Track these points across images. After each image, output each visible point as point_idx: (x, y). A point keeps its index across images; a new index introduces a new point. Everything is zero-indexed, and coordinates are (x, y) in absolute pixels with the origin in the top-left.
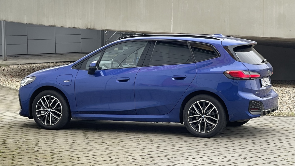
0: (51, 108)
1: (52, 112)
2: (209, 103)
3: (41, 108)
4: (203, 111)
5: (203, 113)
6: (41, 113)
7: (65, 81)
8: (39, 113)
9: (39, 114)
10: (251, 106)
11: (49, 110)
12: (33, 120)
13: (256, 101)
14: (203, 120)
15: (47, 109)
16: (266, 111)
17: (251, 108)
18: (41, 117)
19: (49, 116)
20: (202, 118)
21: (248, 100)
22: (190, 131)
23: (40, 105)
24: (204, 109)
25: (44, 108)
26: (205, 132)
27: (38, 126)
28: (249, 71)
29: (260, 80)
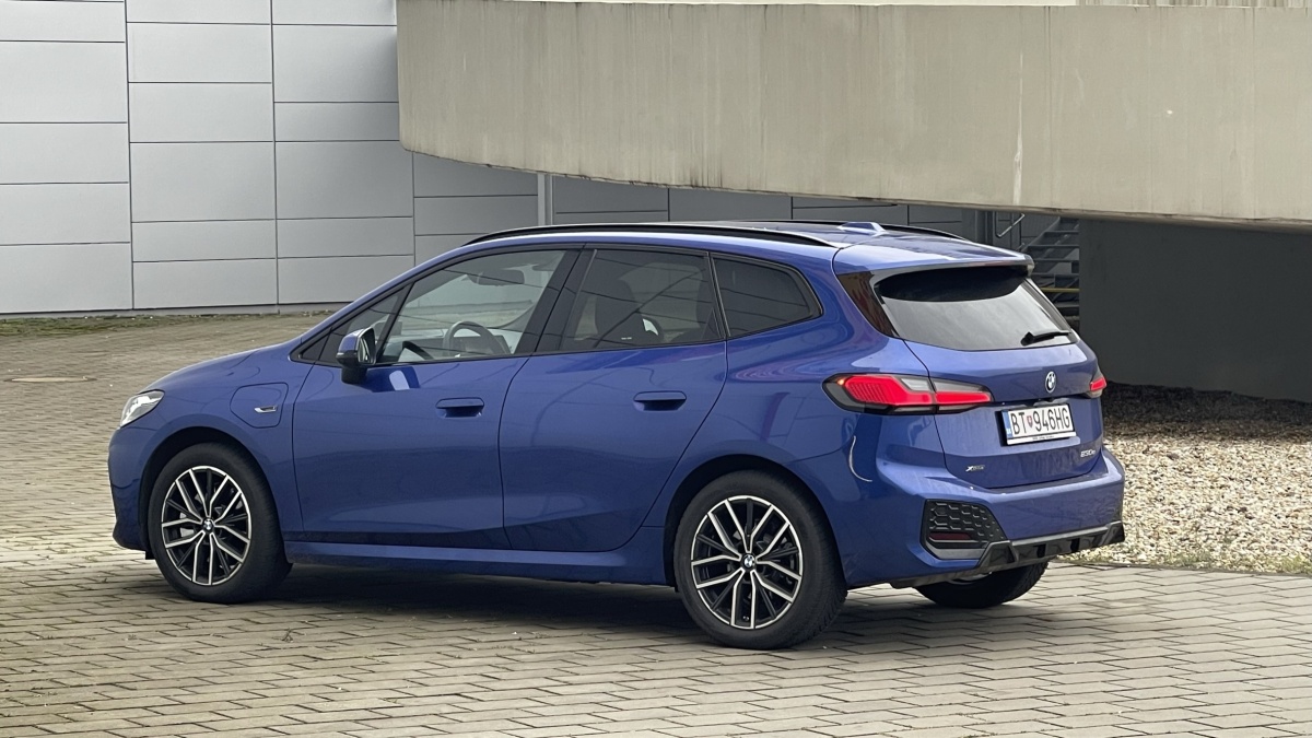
0: (215, 516)
1: (217, 531)
2: (768, 507)
3: (182, 515)
4: (748, 540)
5: (749, 549)
6: (179, 537)
7: (258, 410)
8: (174, 533)
9: (172, 540)
10: (933, 523)
11: (208, 523)
12: (153, 563)
13: (954, 503)
14: (747, 576)
15: (199, 520)
16: (1014, 544)
17: (933, 532)
18: (180, 551)
19: (205, 549)
20: (745, 567)
21: (918, 497)
22: (699, 623)
23: (176, 506)
24: (748, 533)
25: (189, 515)
26: (752, 627)
27: (172, 588)
28: (929, 377)
29: (999, 416)
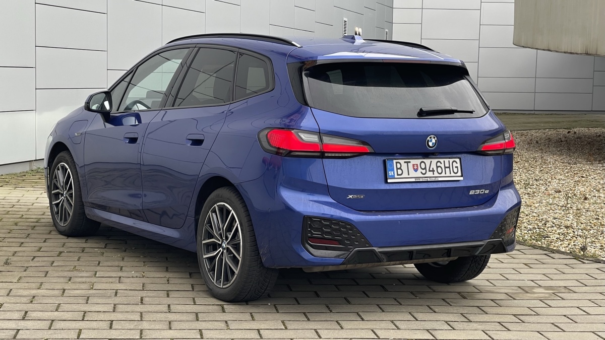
0: (66, 190)
1: (66, 199)
2: (231, 211)
4: (223, 230)
5: (224, 237)
7: (76, 134)
8: (57, 197)
9: (55, 201)
10: (310, 232)
13: (325, 219)
14: (222, 253)
15: (62, 191)
16: (380, 250)
17: (310, 237)
20: (222, 248)
21: (298, 213)
23: (55, 182)
24: (223, 226)
25: (59, 188)
26: (221, 286)
28: (320, 133)
29: (384, 162)
